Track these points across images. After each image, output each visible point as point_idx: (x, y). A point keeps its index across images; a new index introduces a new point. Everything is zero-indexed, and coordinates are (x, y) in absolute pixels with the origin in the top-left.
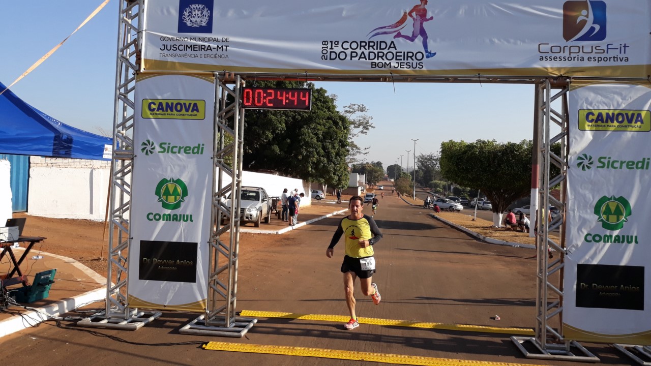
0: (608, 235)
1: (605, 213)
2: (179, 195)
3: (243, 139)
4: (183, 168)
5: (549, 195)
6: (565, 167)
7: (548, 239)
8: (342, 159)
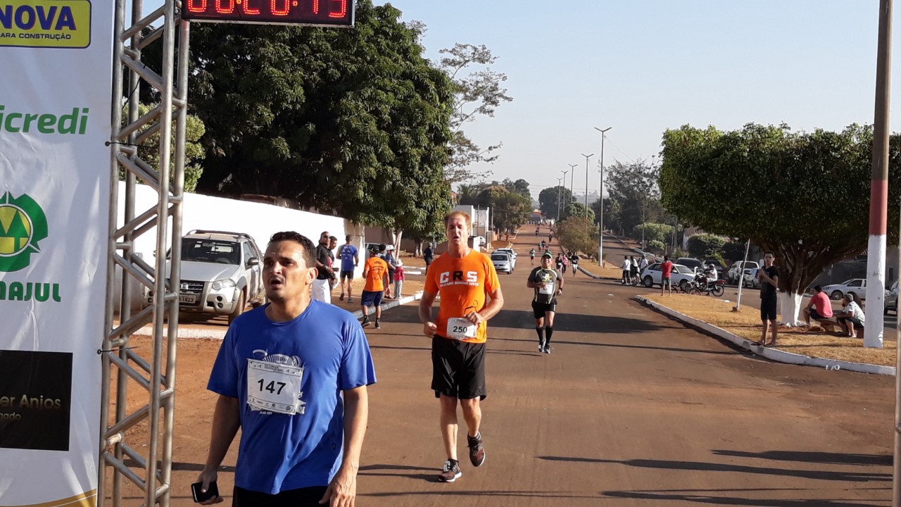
2: (26, 235)
3: (185, 97)
4: (36, 169)
8: (437, 171)
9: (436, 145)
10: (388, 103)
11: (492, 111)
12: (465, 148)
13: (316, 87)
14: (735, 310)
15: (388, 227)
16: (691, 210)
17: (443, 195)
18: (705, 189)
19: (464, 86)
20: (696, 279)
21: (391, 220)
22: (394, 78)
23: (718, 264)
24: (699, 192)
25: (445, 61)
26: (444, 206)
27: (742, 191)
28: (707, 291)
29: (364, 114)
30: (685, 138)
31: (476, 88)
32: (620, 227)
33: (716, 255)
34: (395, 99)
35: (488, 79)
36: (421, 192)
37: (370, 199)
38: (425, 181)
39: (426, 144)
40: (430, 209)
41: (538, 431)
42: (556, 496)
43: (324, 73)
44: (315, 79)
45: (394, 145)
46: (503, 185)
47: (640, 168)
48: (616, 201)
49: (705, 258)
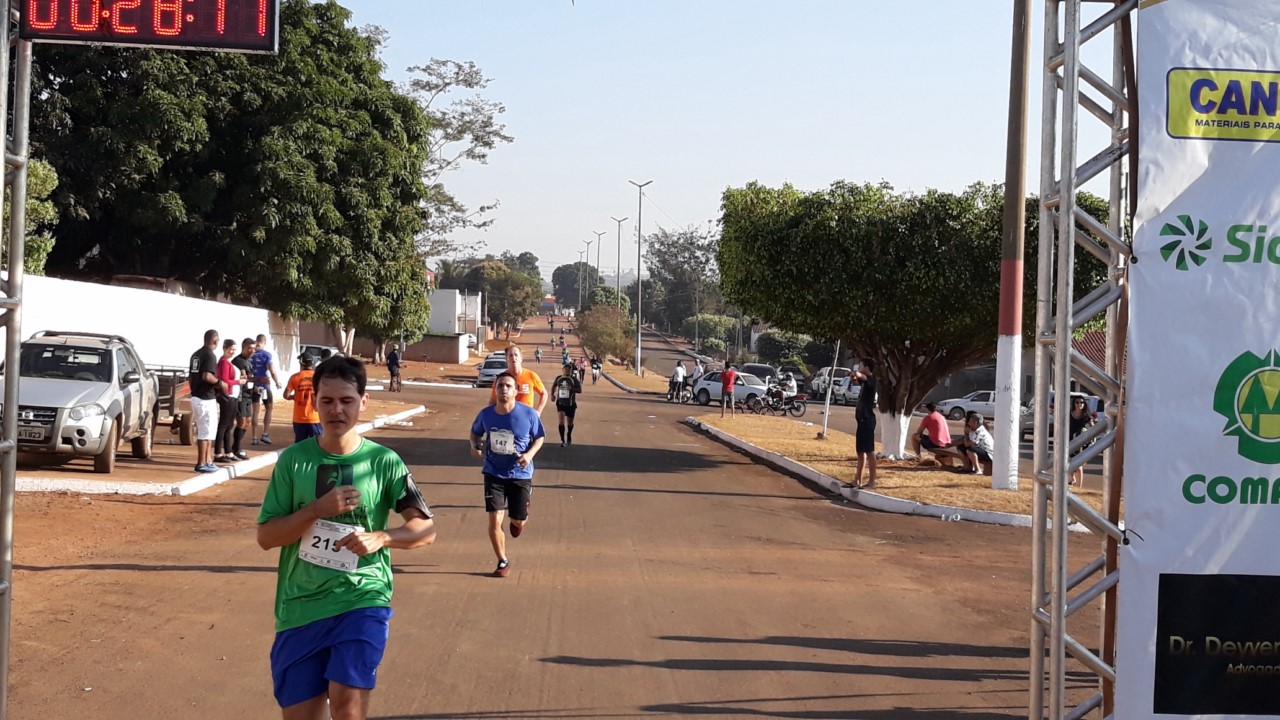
0: (1256, 478)
1: (1246, 409)
5: (1071, 349)
6: (1122, 257)
7: (1068, 494)
8: (405, 242)
9: (403, 204)
10: (333, 143)
11: (484, 156)
12: (446, 208)
13: (225, 118)
14: (820, 436)
15: (333, 323)
16: (761, 301)
17: (414, 276)
18: (779, 271)
19: (444, 120)
20: (767, 394)
21: (338, 313)
22: (342, 107)
23: (797, 371)
24: (771, 276)
25: (417, 84)
26: (415, 293)
27: (829, 274)
28: (783, 410)
29: (298, 158)
30: (751, 200)
31: (460, 123)
32: (665, 320)
33: (795, 358)
34: (344, 137)
35: (477, 110)
36: (383, 273)
37: (307, 282)
38: (388, 256)
39: (389, 203)
40: (395, 296)
41: (549, 619)
42: (574, 716)
43: (236, 99)
44: (224, 108)
45: (342, 204)
46: (501, 261)
47: (692, 238)
48: (660, 283)
49: (780, 364)
